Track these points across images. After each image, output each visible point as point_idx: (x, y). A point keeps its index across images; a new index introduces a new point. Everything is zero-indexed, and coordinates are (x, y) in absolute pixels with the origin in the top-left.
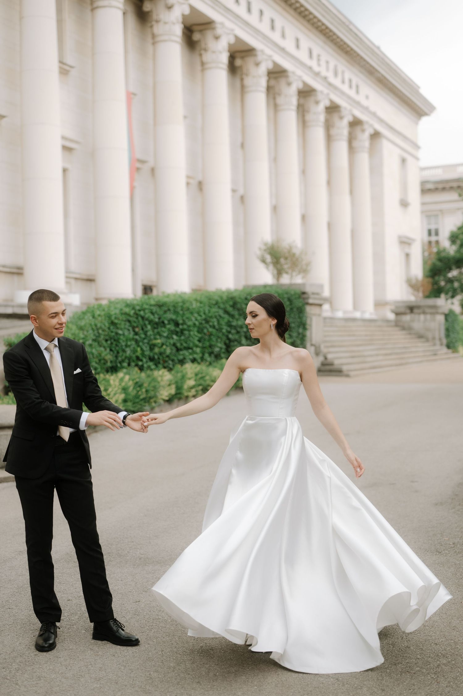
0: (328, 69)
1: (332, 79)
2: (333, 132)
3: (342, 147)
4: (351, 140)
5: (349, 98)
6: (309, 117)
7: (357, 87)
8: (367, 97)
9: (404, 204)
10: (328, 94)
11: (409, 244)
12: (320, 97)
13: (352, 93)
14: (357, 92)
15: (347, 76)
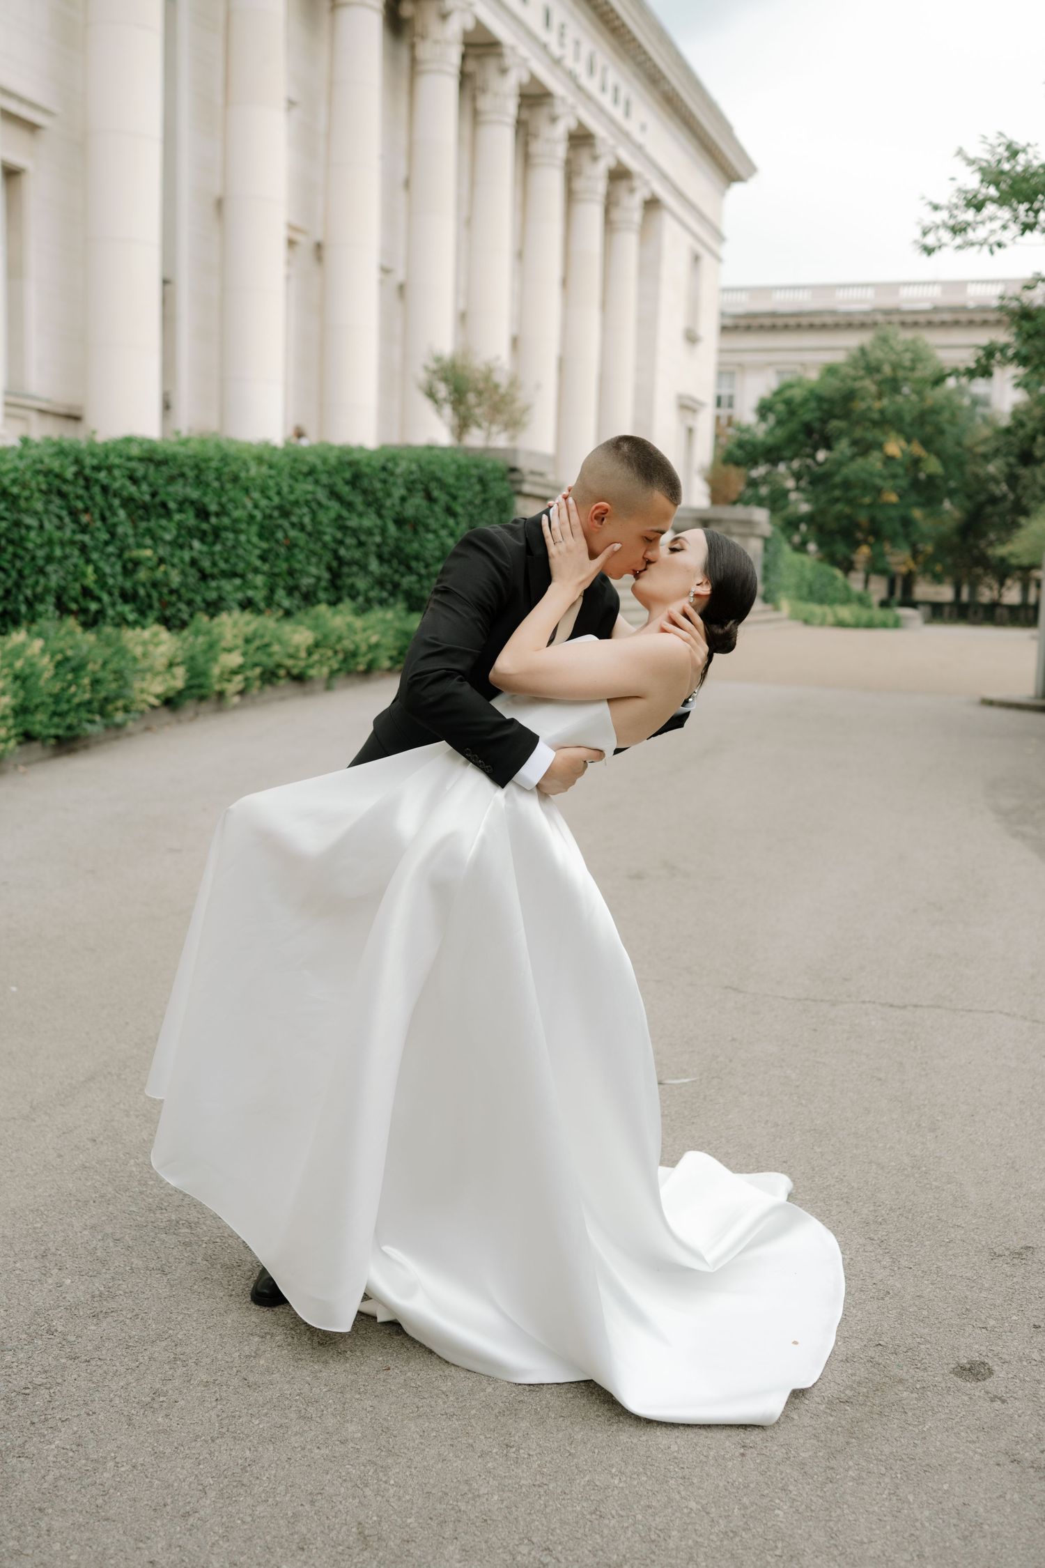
0: (577, 57)
1: (584, 80)
2: (579, 184)
3: (591, 214)
4: (610, 204)
5: (612, 121)
6: (537, 147)
7: (628, 104)
8: (643, 128)
9: (692, 338)
10: (573, 108)
11: (694, 411)
12: (559, 109)
13: (617, 113)
14: (627, 114)
15: (612, 77)
